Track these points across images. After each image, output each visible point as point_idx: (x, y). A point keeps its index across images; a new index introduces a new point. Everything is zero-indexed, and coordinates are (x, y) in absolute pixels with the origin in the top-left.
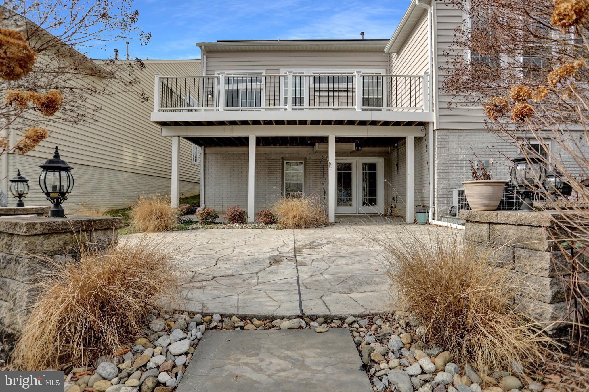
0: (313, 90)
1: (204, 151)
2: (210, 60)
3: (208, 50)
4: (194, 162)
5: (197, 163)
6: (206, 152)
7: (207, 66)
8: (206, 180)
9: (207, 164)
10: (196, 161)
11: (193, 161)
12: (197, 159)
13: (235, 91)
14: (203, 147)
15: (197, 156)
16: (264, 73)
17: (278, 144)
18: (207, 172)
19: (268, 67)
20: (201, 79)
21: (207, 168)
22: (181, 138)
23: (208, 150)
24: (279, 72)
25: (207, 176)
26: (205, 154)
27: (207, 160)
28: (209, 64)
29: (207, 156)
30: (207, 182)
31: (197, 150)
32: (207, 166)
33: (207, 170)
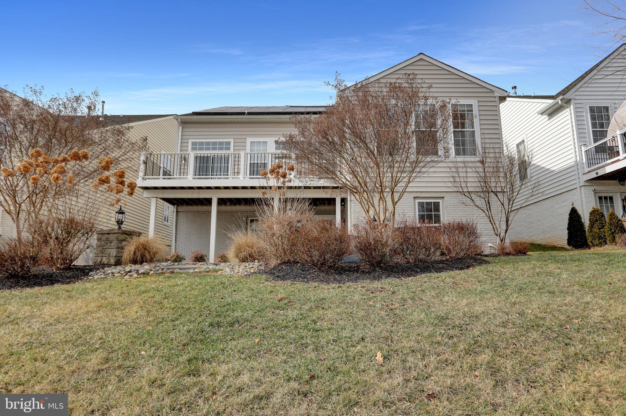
0: (274, 156)
1: (177, 209)
2: (185, 130)
3: (183, 121)
4: (165, 223)
5: (168, 224)
6: (179, 210)
7: (182, 139)
8: (178, 236)
9: (179, 221)
10: (167, 222)
11: (165, 221)
12: (169, 219)
13: (206, 157)
14: (176, 206)
15: (170, 216)
16: (232, 141)
17: (243, 204)
18: (179, 229)
19: (236, 137)
20: (176, 156)
21: (178, 225)
22: (158, 199)
23: (180, 209)
24: (246, 140)
25: (178, 232)
26: (177, 212)
27: (179, 218)
28: (185, 134)
29: (179, 214)
30: (178, 238)
31: (170, 209)
32: (179, 223)
33: (178, 227)
